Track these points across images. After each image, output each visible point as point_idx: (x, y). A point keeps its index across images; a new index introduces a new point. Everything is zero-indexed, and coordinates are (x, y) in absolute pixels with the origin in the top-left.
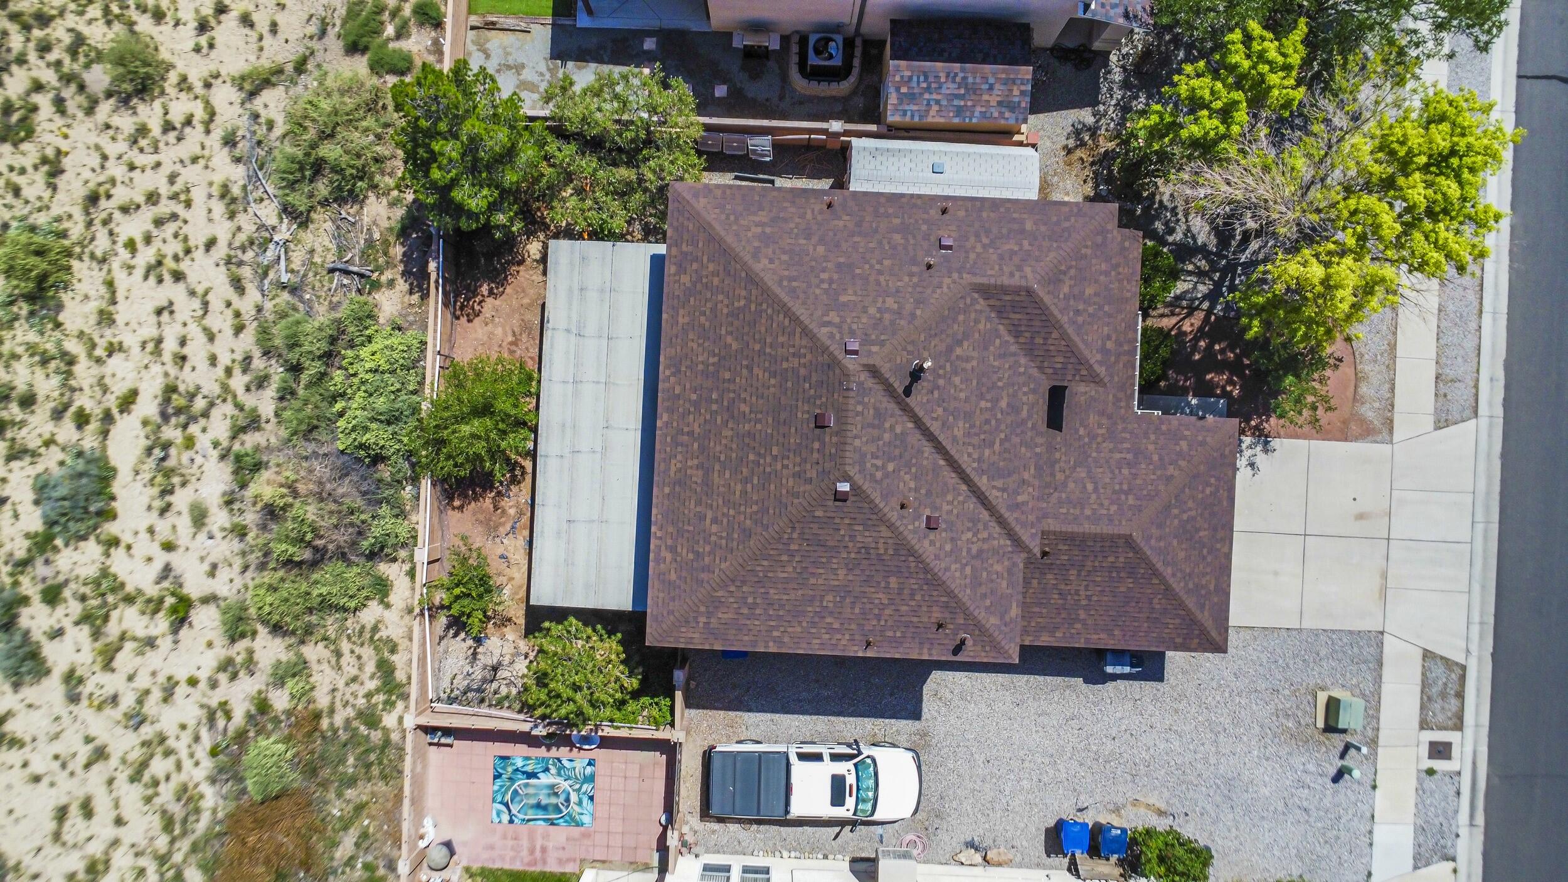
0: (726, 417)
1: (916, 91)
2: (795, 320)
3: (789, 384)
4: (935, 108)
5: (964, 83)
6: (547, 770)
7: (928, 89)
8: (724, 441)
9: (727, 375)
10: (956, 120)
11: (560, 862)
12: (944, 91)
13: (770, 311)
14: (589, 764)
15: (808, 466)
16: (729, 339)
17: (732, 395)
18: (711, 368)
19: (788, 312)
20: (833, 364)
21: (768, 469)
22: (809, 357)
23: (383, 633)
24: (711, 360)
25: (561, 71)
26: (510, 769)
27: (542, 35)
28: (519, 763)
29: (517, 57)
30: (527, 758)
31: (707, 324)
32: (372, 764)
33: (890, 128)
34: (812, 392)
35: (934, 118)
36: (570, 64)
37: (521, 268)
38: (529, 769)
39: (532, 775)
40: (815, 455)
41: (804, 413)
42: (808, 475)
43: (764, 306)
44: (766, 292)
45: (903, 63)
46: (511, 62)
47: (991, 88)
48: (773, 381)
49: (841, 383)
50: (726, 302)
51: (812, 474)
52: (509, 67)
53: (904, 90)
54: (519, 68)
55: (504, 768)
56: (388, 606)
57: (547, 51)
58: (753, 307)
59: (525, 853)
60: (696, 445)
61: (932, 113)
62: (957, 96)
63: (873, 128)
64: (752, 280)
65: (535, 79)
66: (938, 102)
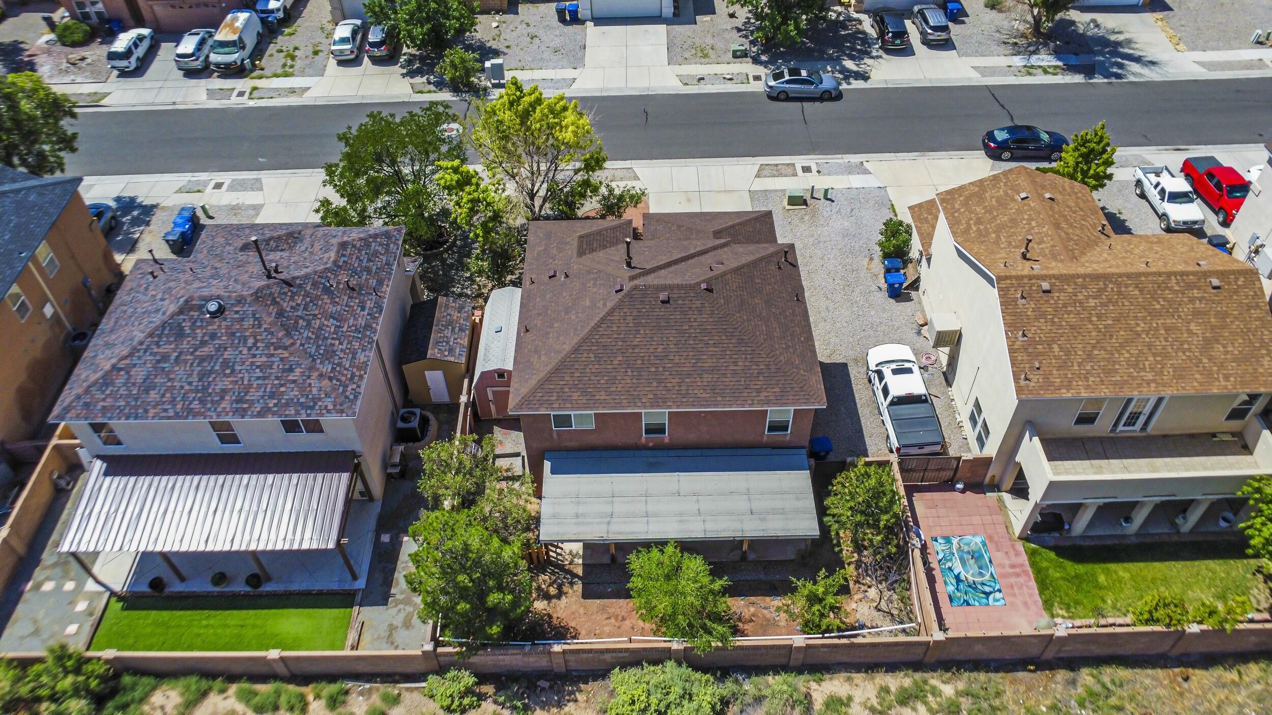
0: (666, 361)
1: (447, 348)
2: (603, 320)
3: (643, 321)
4: (459, 340)
5: (446, 327)
6: (950, 569)
7: (447, 343)
8: (683, 361)
9: (639, 362)
10: (467, 332)
11: (1017, 554)
12: (449, 335)
13: (597, 337)
14: (936, 540)
15: (694, 306)
16: (616, 362)
17: (652, 358)
18: (635, 374)
19: (598, 326)
20: (629, 295)
21: (698, 331)
22: (625, 310)
23: (875, 702)
24: (630, 373)
25: (398, 597)
26: (958, 594)
27: (368, 614)
28: (951, 588)
29: (383, 631)
30: (945, 583)
31: (606, 378)
32: (990, 706)
33: (468, 370)
34: (647, 307)
35: (465, 342)
36: (393, 591)
37: (555, 616)
38: (954, 582)
39: (958, 578)
40: (687, 302)
41: (661, 311)
42: (699, 305)
43: (594, 340)
44: (584, 340)
45: (429, 352)
46: (387, 634)
47: (450, 315)
48: (642, 332)
49: (641, 290)
50: (591, 366)
51: (698, 304)
52: (390, 635)
53: (446, 353)
54: (392, 628)
55: (959, 599)
56: (850, 699)
57: (381, 608)
58: (594, 348)
59: (1021, 580)
60: (687, 380)
61: (462, 342)
62: (453, 330)
63: (466, 382)
64: (576, 350)
65: (402, 615)
66: (455, 339)
